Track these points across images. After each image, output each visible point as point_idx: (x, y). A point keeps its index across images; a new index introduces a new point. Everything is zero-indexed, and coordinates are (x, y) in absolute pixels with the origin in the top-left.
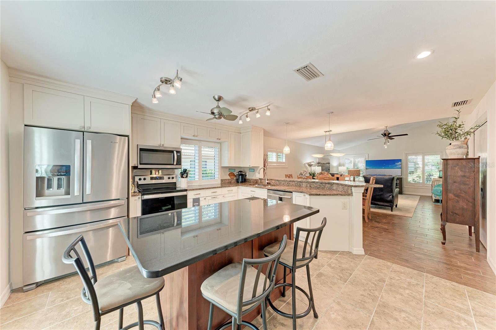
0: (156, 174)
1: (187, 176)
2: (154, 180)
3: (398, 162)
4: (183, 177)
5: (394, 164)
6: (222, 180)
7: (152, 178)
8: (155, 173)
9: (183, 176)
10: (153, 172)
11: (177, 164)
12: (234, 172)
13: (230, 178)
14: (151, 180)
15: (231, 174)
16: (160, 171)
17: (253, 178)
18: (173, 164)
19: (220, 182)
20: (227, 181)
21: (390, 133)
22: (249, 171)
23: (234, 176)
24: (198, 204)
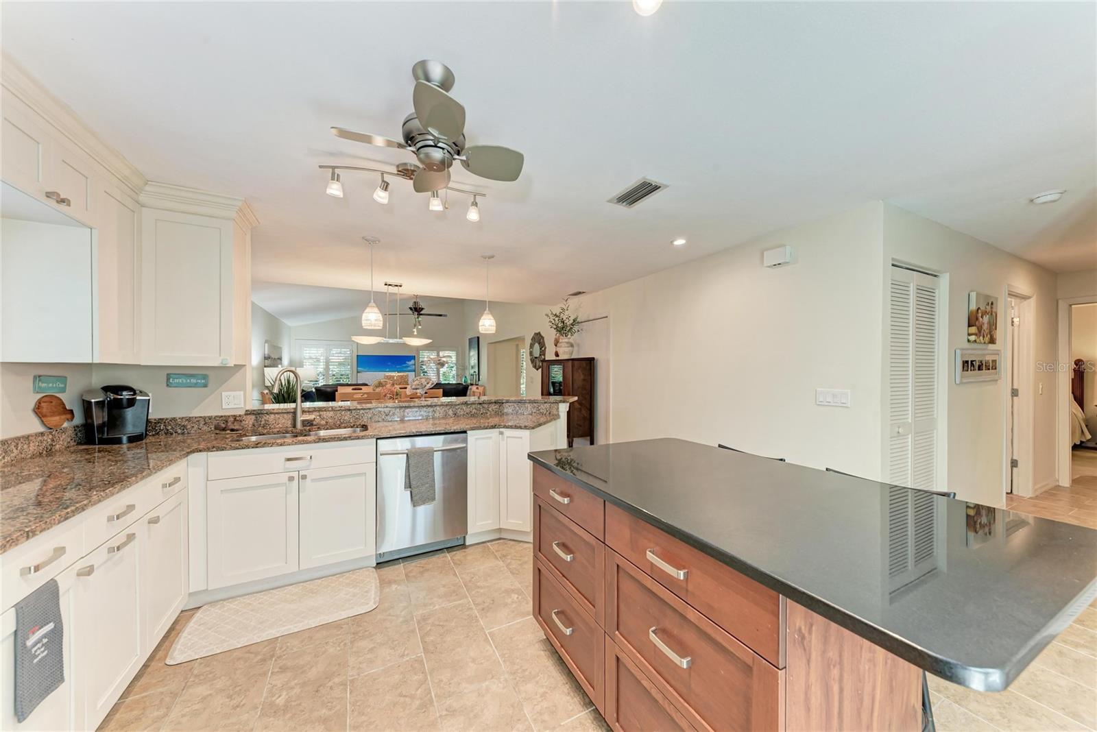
3: (410, 361)
5: (405, 363)
12: (59, 395)
13: (41, 429)
15: (48, 408)
17: (196, 413)
20: (33, 448)
21: (423, 309)
22: (168, 385)
23: (63, 417)
24: (51, 626)
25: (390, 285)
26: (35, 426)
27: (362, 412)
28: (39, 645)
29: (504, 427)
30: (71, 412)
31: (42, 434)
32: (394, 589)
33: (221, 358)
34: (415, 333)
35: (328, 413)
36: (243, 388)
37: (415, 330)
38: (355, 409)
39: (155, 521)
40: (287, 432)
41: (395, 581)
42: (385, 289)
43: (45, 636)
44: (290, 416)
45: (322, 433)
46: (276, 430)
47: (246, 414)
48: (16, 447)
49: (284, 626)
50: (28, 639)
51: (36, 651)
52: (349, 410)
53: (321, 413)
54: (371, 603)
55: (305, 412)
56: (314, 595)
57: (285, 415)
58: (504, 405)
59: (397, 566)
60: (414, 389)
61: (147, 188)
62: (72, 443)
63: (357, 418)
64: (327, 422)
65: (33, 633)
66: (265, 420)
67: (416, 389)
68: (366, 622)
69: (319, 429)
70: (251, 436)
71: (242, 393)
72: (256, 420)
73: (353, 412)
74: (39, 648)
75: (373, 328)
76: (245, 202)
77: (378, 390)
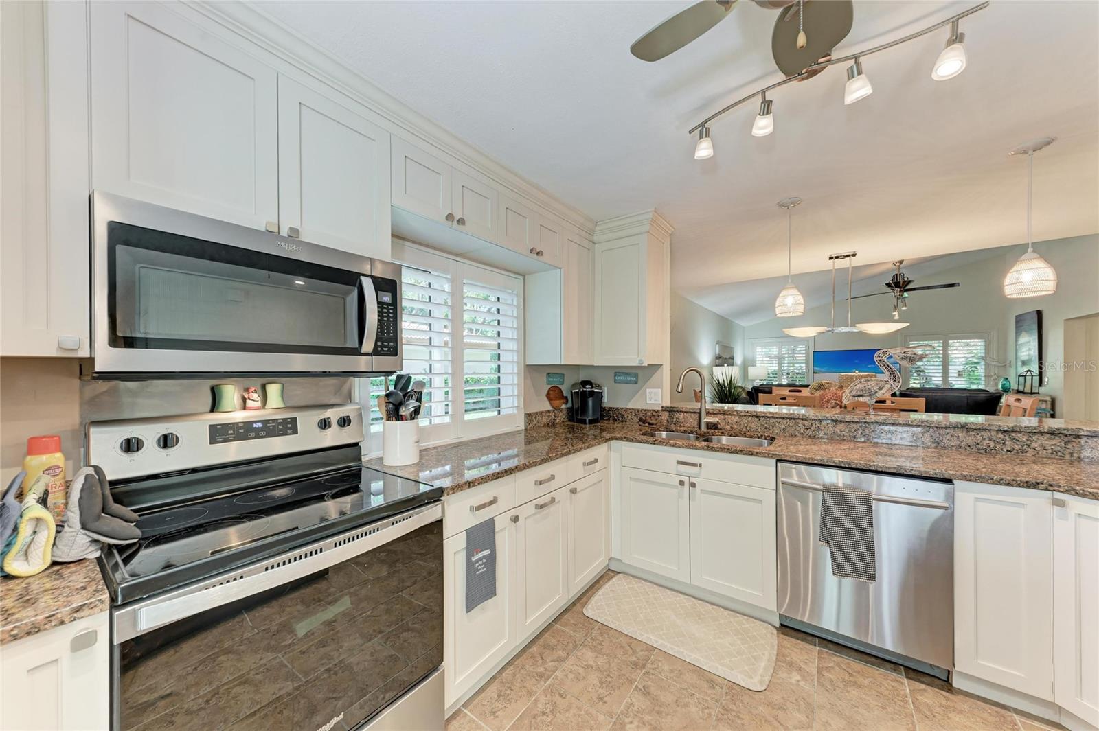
0: (249, 403)
1: (417, 411)
2: (233, 445)
4: (399, 418)
6: (528, 416)
7: (219, 434)
8: (244, 400)
9: (403, 411)
10: (231, 393)
11: (376, 352)
12: (560, 386)
13: (550, 408)
14: (213, 441)
15: (554, 394)
16: (274, 390)
17: (630, 406)
18: (356, 352)
19: (520, 424)
20: (544, 420)
21: (910, 282)
22: (615, 382)
23: (562, 401)
24: (488, 552)
25: (837, 257)
26: (547, 406)
27: (772, 420)
28: (481, 563)
29: (1067, 492)
30: (566, 398)
31: (549, 411)
32: (793, 681)
33: (639, 358)
34: (897, 317)
35: (733, 417)
36: (660, 386)
37: (896, 313)
38: (763, 417)
39: (574, 491)
40: (692, 433)
41: (800, 669)
42: (830, 265)
43: (484, 557)
44: (697, 416)
45: (725, 440)
46: (682, 429)
47: (662, 410)
48: (536, 418)
49: (663, 639)
50: (473, 556)
51: (478, 566)
52: (757, 417)
53: (726, 416)
54: (756, 679)
55: (710, 413)
56: (700, 621)
57: (692, 415)
58: (1082, 441)
59: (810, 647)
60: (853, 396)
61: (598, 228)
62: (566, 419)
63: (766, 428)
64: (732, 428)
65: (477, 553)
66: (677, 418)
67: (859, 396)
68: (742, 702)
69: (723, 434)
70: (664, 431)
71: (660, 390)
72: (670, 416)
73: (762, 419)
74: (480, 565)
75: (791, 315)
76: (655, 212)
77: (817, 394)
